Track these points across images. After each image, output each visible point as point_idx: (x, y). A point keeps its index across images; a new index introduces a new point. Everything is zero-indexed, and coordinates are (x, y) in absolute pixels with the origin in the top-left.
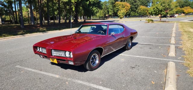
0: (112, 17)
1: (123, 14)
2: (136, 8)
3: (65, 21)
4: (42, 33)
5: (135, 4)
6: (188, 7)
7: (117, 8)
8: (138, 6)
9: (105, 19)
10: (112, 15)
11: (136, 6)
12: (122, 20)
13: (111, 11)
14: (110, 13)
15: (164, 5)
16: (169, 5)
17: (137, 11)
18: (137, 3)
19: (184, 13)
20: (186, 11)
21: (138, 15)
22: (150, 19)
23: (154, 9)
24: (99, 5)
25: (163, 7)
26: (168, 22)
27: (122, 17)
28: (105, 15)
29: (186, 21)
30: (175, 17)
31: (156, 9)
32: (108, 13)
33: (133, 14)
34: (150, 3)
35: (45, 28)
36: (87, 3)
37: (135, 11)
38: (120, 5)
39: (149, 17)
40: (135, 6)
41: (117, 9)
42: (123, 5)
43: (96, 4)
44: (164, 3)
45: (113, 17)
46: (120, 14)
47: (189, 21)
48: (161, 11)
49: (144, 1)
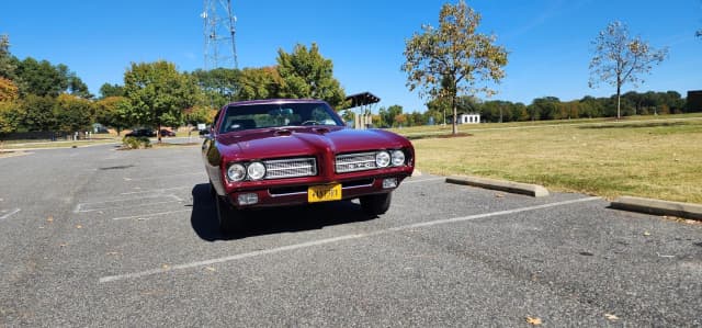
23: (135, 103)
31: (142, 103)
49: (41, 79)
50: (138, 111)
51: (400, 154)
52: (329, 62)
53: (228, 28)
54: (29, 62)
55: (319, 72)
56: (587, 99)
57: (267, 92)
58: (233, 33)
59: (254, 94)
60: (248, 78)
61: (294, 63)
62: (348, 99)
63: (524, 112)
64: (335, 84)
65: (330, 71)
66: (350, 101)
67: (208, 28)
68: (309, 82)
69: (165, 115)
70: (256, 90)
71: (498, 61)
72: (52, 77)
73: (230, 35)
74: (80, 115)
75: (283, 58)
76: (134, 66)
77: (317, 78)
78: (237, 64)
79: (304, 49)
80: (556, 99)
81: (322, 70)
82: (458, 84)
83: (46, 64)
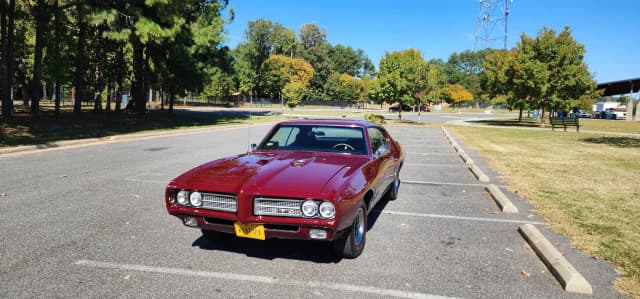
0: (249, 101)
1: (297, 95)
2: (324, 79)
3: (96, 106)
4: (34, 146)
5: (320, 66)
6: (457, 85)
7: (273, 72)
8: (328, 73)
9: (232, 104)
10: (251, 93)
11: (323, 72)
12: (296, 112)
13: (247, 80)
14: (244, 88)
15: (410, 77)
16: (423, 78)
17: (326, 86)
18: (325, 63)
19: (449, 100)
20: (455, 96)
21: (329, 99)
22: (376, 114)
23: (383, 85)
24: (223, 60)
25: (410, 81)
26: (421, 124)
27: (296, 102)
28: (226, 91)
29: (460, 122)
30: (429, 111)
31: (388, 85)
32: (237, 86)
33: (314, 96)
34: (359, 67)
35: (26, 129)
36: (188, 52)
37: (320, 86)
38: (283, 66)
39: (359, 107)
40: (320, 70)
41: (275, 76)
42: (291, 67)
43: (213, 56)
44: (411, 71)
45: (254, 100)
46: (288, 92)
47: (469, 124)
48: (403, 92)
49: (345, 60)
50: (384, 92)
51: (330, 206)
52: (582, 47)
53: (503, 10)
54: (339, 48)
55: (564, 59)
57: (506, 78)
58: (507, 14)
59: (493, 79)
61: (536, 49)
62: (600, 87)
65: (581, 57)
66: (602, 91)
67: (483, 11)
68: (550, 68)
69: (405, 96)
70: (496, 74)
72: (352, 58)
73: (504, 16)
74: (353, 92)
75: (524, 42)
76: (387, 55)
77: (561, 64)
78: (505, 45)
79: (551, 33)
81: (569, 56)
83: (349, 49)
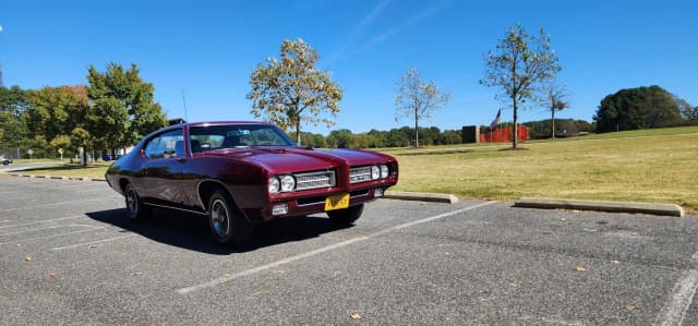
51: (385, 169)
52: (150, 85)
55: (138, 96)
56: (373, 132)
57: (66, 115)
59: (48, 116)
60: (41, 98)
63: (325, 142)
64: (157, 108)
65: (151, 95)
68: (125, 106)
70: (51, 111)
71: (335, 96)
75: (95, 77)
77: (136, 101)
79: (120, 69)
80: (348, 131)
81: (142, 94)
82: (300, 114)
